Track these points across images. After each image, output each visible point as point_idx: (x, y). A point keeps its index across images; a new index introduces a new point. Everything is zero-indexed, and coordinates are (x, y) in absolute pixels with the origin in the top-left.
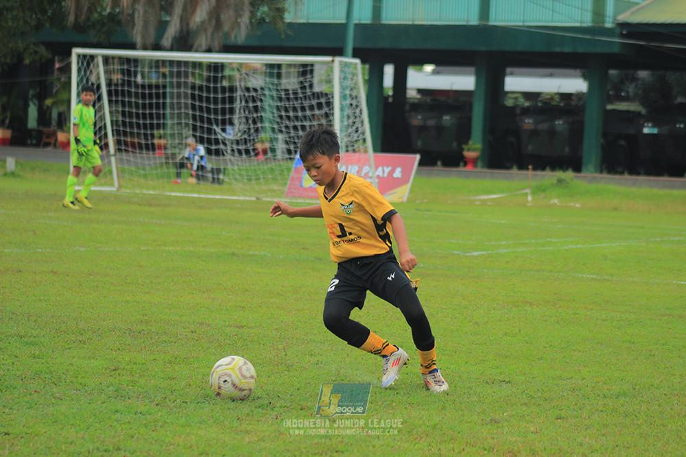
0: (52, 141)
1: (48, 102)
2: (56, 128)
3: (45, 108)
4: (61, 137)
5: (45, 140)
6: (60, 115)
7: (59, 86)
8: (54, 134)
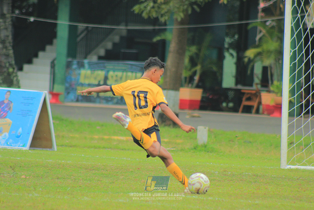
0: (255, 105)
1: (250, 53)
2: (259, 86)
3: (246, 60)
4: (267, 99)
5: (245, 103)
6: (265, 69)
7: (264, 31)
8: (257, 95)
